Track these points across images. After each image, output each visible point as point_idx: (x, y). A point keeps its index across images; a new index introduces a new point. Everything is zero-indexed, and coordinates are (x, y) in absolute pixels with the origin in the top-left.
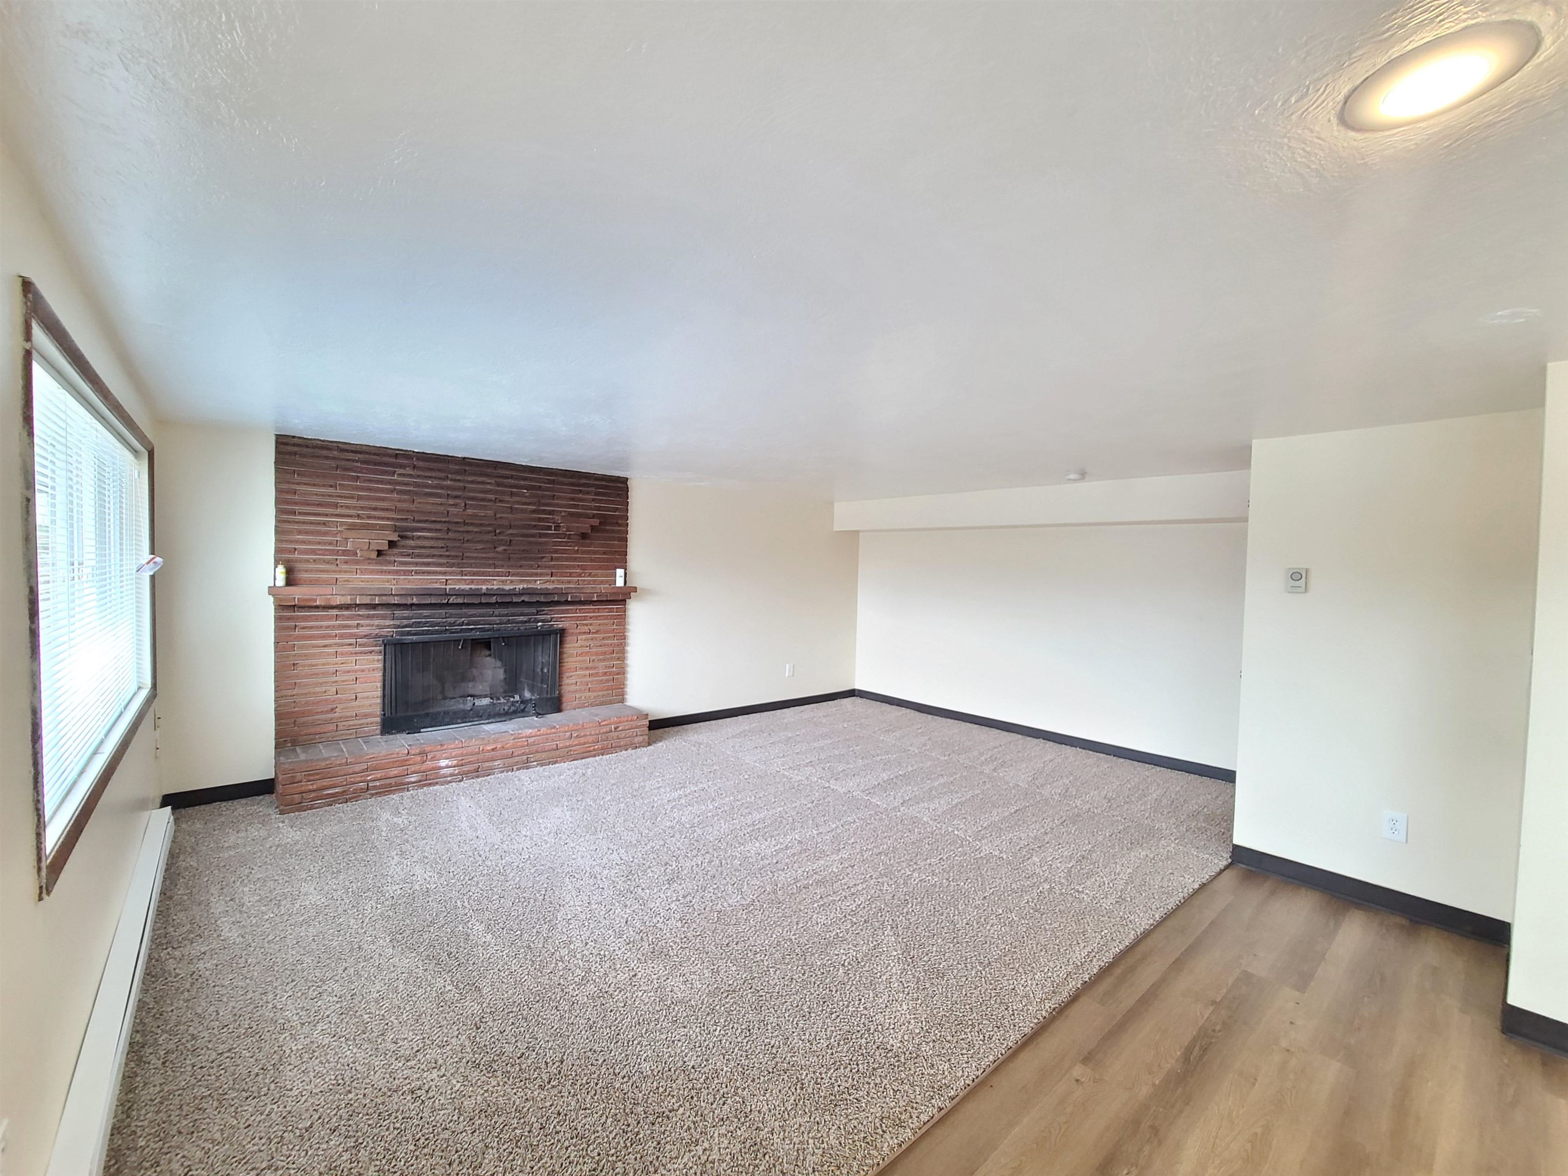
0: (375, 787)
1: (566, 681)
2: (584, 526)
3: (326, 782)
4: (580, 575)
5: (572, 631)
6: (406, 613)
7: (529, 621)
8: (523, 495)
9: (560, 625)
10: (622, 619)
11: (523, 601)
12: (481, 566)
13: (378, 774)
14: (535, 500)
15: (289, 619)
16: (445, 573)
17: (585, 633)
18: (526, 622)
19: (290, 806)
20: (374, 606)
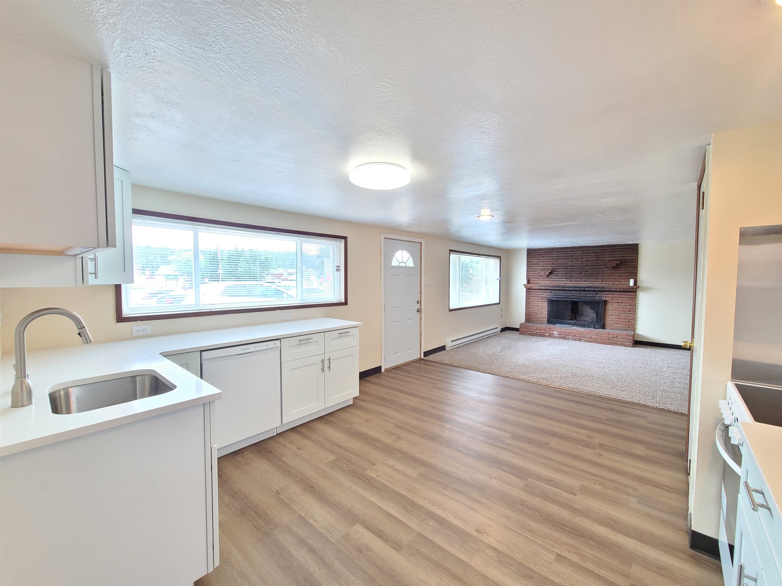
0: (538, 334)
1: (607, 319)
2: (614, 264)
3: (528, 330)
4: (614, 281)
5: (610, 301)
6: (555, 292)
7: (593, 297)
8: (592, 256)
9: (605, 299)
10: (634, 299)
11: (588, 290)
12: (576, 279)
13: (539, 331)
14: (596, 257)
15: (528, 292)
16: (565, 281)
17: (616, 302)
18: (591, 297)
19: (521, 334)
20: (547, 290)
